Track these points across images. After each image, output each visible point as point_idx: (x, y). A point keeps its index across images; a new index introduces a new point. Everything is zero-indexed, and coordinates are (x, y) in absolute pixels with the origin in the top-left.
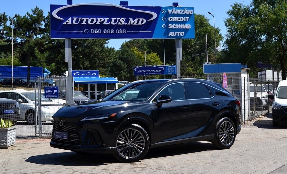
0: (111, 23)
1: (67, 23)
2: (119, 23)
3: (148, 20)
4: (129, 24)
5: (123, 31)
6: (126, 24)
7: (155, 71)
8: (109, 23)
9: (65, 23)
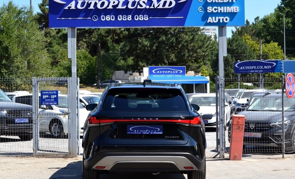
0: (127, 7)
1: (69, 7)
2: (139, 7)
3: (178, 2)
4: (152, 7)
5: (144, 17)
6: (148, 7)
7: (263, 67)
8: (125, 7)
9: (67, 8)
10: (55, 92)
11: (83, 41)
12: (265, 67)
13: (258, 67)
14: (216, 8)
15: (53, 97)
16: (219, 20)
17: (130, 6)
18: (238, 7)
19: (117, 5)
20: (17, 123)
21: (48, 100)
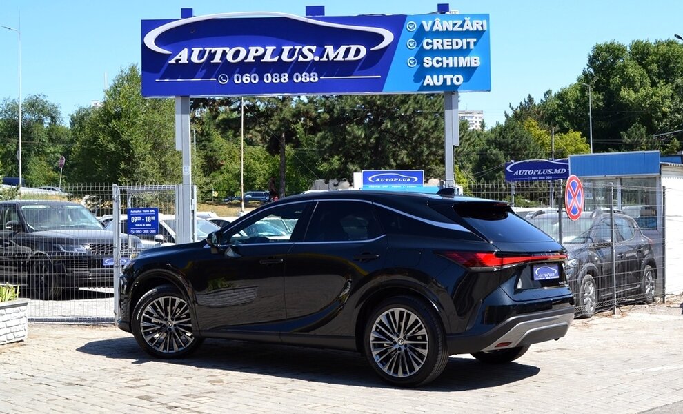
0: (280, 58)
1: (178, 60)
3: (372, 49)
4: (324, 59)
5: (310, 77)
6: (317, 59)
7: (553, 171)
8: (276, 59)
9: (172, 61)
10: (153, 211)
11: (256, 131)
12: (556, 170)
13: (544, 170)
14: (440, 59)
15: (149, 219)
16: (445, 80)
17: (285, 58)
18: (478, 58)
19: (263, 56)
20: (107, 267)
21: (141, 225)
